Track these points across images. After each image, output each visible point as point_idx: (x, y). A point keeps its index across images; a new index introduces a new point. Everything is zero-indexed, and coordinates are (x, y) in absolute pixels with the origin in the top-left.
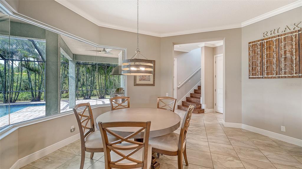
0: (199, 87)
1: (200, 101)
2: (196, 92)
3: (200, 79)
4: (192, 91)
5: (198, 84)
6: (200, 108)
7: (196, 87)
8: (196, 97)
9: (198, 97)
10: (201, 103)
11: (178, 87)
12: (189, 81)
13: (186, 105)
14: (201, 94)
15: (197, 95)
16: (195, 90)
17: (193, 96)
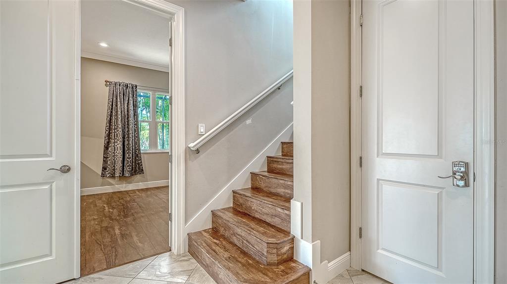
0: (287, 149)
1: (288, 219)
2: (275, 165)
3: (288, 117)
4: (257, 164)
5: (282, 137)
6: (290, 259)
7: (272, 148)
8: (273, 190)
9: (281, 191)
10: (296, 229)
11: (192, 145)
12: (249, 122)
13: (227, 234)
14: (292, 176)
15: (277, 184)
16: (270, 160)
17: (263, 185)
